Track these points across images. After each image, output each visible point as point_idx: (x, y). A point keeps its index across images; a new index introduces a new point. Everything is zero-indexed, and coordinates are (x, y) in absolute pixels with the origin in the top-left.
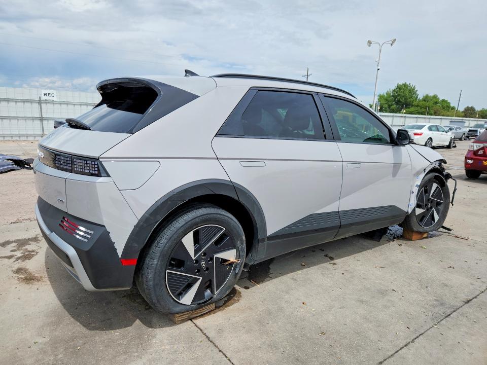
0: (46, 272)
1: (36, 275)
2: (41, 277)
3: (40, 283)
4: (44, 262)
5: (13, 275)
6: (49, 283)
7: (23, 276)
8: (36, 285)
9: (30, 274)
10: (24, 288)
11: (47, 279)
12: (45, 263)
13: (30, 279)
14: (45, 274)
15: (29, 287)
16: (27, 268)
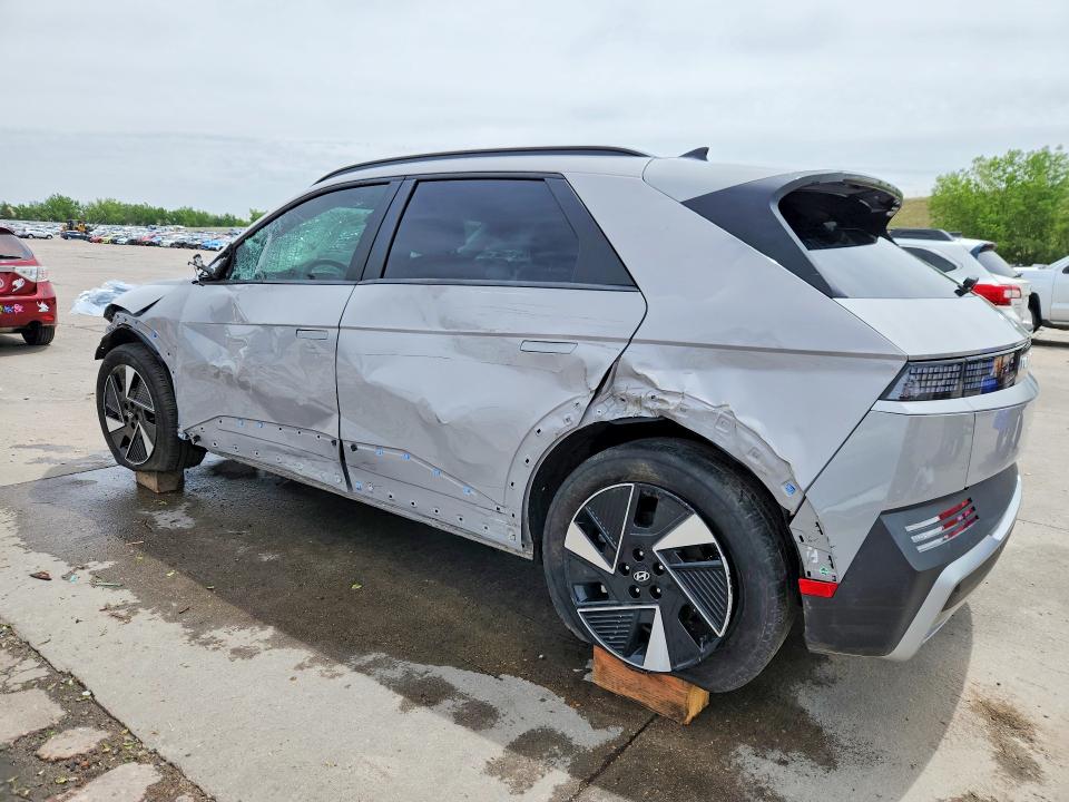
0: (956, 716)
1: (982, 722)
2: (973, 709)
3: (985, 697)
4: (937, 754)
5: (1045, 766)
6: (967, 685)
7: (1017, 740)
8: (997, 698)
9: (996, 738)
10: (1026, 704)
11: (966, 695)
12: (936, 748)
13: (1004, 720)
14: (962, 710)
15: (1015, 701)
16: (994, 765)
